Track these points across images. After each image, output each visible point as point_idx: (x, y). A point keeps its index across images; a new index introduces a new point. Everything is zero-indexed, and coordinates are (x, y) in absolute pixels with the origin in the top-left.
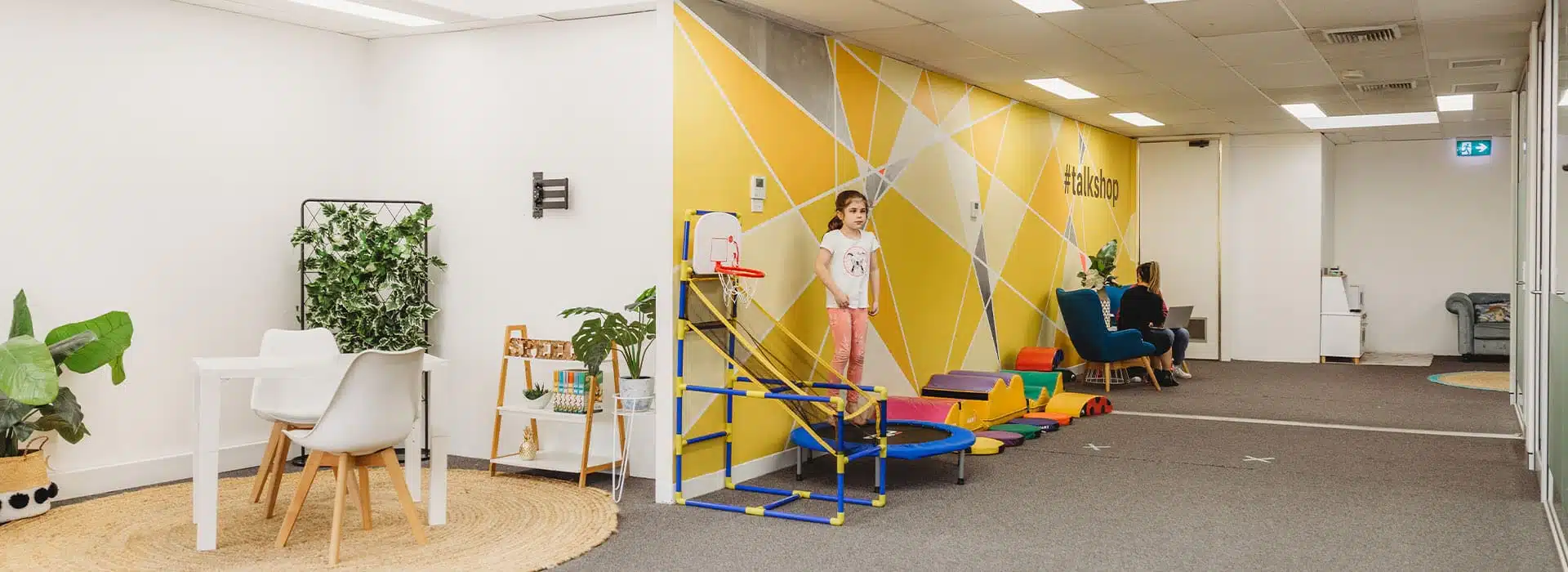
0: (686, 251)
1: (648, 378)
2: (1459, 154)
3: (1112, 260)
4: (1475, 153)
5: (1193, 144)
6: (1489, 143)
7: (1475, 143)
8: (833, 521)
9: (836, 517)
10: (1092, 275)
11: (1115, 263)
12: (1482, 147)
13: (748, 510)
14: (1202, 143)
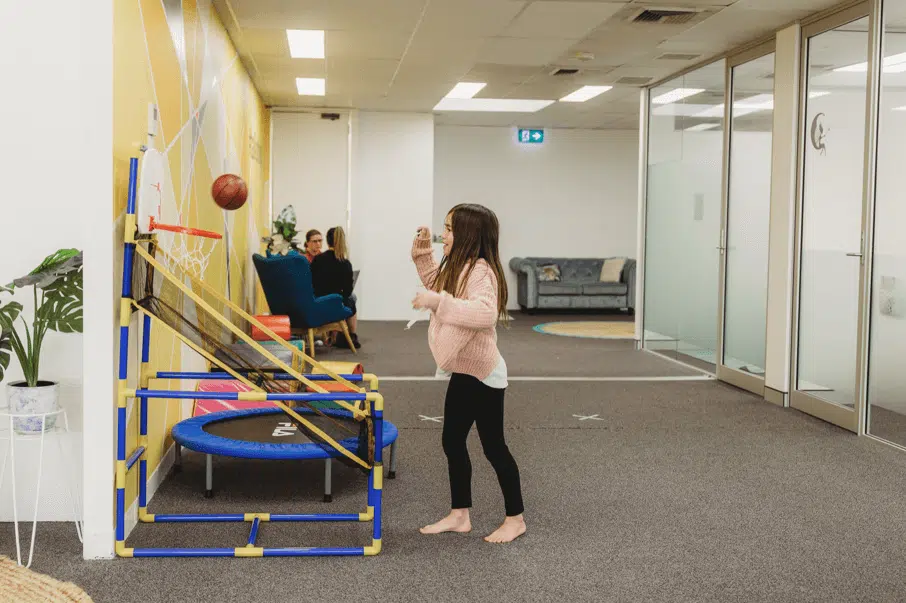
0: (129, 200)
1: (51, 384)
2: (520, 139)
3: (294, 226)
4: (532, 140)
5: (325, 116)
6: (541, 132)
7: (532, 131)
8: (368, 550)
9: (371, 544)
10: (278, 240)
11: (296, 229)
12: (537, 136)
13: (239, 551)
14: (335, 117)
